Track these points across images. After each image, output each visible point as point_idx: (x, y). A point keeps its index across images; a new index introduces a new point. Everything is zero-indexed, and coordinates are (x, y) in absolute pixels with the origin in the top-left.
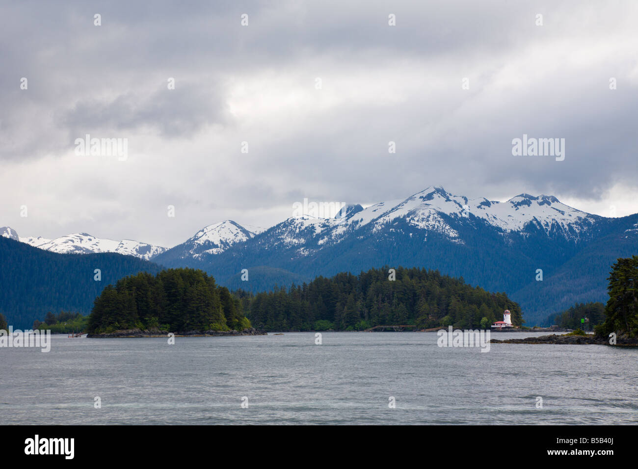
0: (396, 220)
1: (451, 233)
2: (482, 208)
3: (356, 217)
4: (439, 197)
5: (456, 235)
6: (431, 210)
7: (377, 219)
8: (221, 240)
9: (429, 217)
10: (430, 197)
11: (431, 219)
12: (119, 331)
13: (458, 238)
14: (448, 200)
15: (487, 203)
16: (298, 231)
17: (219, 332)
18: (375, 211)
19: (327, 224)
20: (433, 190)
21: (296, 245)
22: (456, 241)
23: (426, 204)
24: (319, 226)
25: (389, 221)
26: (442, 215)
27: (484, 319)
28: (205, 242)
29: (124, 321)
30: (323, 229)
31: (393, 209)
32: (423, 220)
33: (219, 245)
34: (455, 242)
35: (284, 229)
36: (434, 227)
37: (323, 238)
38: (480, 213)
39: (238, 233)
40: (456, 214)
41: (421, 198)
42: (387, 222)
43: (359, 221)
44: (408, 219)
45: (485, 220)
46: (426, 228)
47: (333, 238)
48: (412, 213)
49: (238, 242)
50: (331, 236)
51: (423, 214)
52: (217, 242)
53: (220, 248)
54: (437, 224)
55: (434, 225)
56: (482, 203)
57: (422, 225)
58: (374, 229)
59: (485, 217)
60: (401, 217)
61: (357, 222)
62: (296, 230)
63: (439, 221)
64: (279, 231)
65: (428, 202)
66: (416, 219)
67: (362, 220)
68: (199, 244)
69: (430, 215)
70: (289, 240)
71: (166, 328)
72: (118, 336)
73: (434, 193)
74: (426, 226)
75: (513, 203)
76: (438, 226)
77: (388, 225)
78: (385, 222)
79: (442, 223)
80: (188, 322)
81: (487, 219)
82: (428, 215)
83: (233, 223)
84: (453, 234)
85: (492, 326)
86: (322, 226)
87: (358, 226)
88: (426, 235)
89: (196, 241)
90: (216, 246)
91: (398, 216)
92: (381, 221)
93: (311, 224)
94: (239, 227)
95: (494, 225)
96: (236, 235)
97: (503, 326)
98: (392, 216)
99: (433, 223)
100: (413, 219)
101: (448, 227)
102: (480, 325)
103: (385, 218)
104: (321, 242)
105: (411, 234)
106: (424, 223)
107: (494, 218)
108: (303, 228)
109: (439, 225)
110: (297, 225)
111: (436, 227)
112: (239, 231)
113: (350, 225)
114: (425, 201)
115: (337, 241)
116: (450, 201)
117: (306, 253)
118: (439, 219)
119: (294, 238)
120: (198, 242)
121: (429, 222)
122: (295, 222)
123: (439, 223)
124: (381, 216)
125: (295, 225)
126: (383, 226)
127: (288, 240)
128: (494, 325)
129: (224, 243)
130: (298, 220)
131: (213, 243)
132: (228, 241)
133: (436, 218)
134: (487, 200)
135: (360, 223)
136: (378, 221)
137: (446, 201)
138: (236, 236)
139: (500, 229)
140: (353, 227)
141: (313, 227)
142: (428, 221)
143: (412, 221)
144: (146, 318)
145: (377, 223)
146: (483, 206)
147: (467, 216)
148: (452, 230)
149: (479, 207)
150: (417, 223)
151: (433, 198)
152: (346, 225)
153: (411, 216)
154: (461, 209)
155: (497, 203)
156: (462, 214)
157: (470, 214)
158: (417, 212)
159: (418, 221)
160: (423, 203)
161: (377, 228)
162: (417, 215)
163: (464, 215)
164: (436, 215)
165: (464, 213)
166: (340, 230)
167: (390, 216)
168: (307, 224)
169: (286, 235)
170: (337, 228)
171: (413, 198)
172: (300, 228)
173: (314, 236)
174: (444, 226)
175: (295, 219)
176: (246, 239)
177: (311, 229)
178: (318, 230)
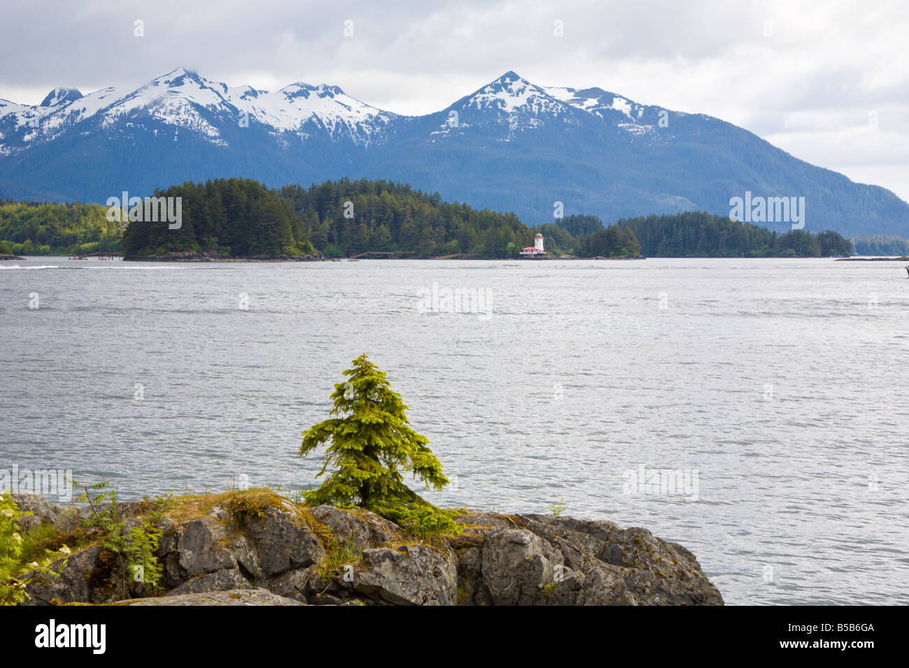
0: (134, 111)
1: (210, 131)
2: (246, 99)
3: (76, 105)
4: (191, 83)
6: (182, 99)
7: (106, 110)
9: (179, 108)
10: (179, 82)
11: (182, 111)
12: (173, 254)
13: (219, 138)
14: (203, 87)
15: (253, 93)
17: (295, 256)
18: (102, 98)
19: (34, 113)
20: (183, 73)
22: (217, 141)
23: (174, 92)
24: (22, 116)
25: (125, 113)
26: (197, 107)
27: (511, 245)
29: (178, 242)
30: (27, 120)
31: (127, 97)
32: (171, 112)
34: (215, 143)
36: (186, 123)
37: (30, 133)
38: (244, 106)
40: (214, 106)
41: (166, 82)
42: (121, 114)
43: (81, 111)
44: (151, 111)
45: (252, 115)
46: (176, 123)
47: (45, 132)
48: (158, 102)
50: (42, 130)
51: (171, 105)
54: (191, 118)
55: (187, 120)
56: (247, 93)
57: (170, 119)
58: (105, 123)
59: (251, 111)
60: (141, 108)
61: (78, 112)
63: (193, 115)
65: (176, 89)
66: (162, 111)
67: (84, 109)
69: (181, 107)
71: (227, 251)
72: (174, 259)
73: (184, 76)
74: (177, 121)
75: (286, 93)
76: (192, 121)
77: (123, 118)
78: (119, 113)
79: (197, 118)
80: (255, 244)
81: (254, 114)
82: (178, 106)
84: (212, 132)
85: (521, 253)
86: (26, 116)
87: (79, 118)
88: (177, 133)
91: (136, 107)
92: (113, 111)
93: (11, 113)
95: (263, 122)
97: (535, 253)
98: (128, 106)
99: (185, 117)
100: (158, 112)
101: (205, 123)
102: (506, 252)
103: (118, 108)
104: (27, 138)
105: (156, 131)
106: (173, 116)
107: (263, 112)
108: (1, 117)
109: (194, 120)
111: (189, 122)
113: (69, 116)
114: (172, 87)
115: (51, 137)
116: (206, 88)
117: (8, 152)
118: (193, 112)
121: (180, 116)
123: (194, 117)
124: (112, 106)
126: (116, 119)
128: (523, 251)
133: (189, 110)
134: (252, 89)
135: (81, 114)
136: (109, 112)
137: (201, 88)
139: (270, 128)
140: (73, 120)
141: (14, 117)
142: (178, 114)
143: (156, 114)
144: (205, 239)
145: (107, 115)
146: (248, 97)
147: (228, 110)
148: (211, 127)
149: (242, 98)
150: (163, 116)
151: (183, 84)
152: (63, 116)
153: (155, 107)
154: (220, 100)
155: (266, 92)
156: (222, 106)
157: (232, 107)
158: (163, 102)
159: (164, 114)
160: (170, 89)
161: (108, 121)
162: (164, 105)
163: (224, 107)
164: (188, 107)
165: (225, 105)
166: (55, 122)
167: (124, 106)
168: (4, 112)
170: (50, 120)
171: (155, 83)
173: (16, 130)
174: (200, 121)
177: (11, 119)
178: (21, 122)
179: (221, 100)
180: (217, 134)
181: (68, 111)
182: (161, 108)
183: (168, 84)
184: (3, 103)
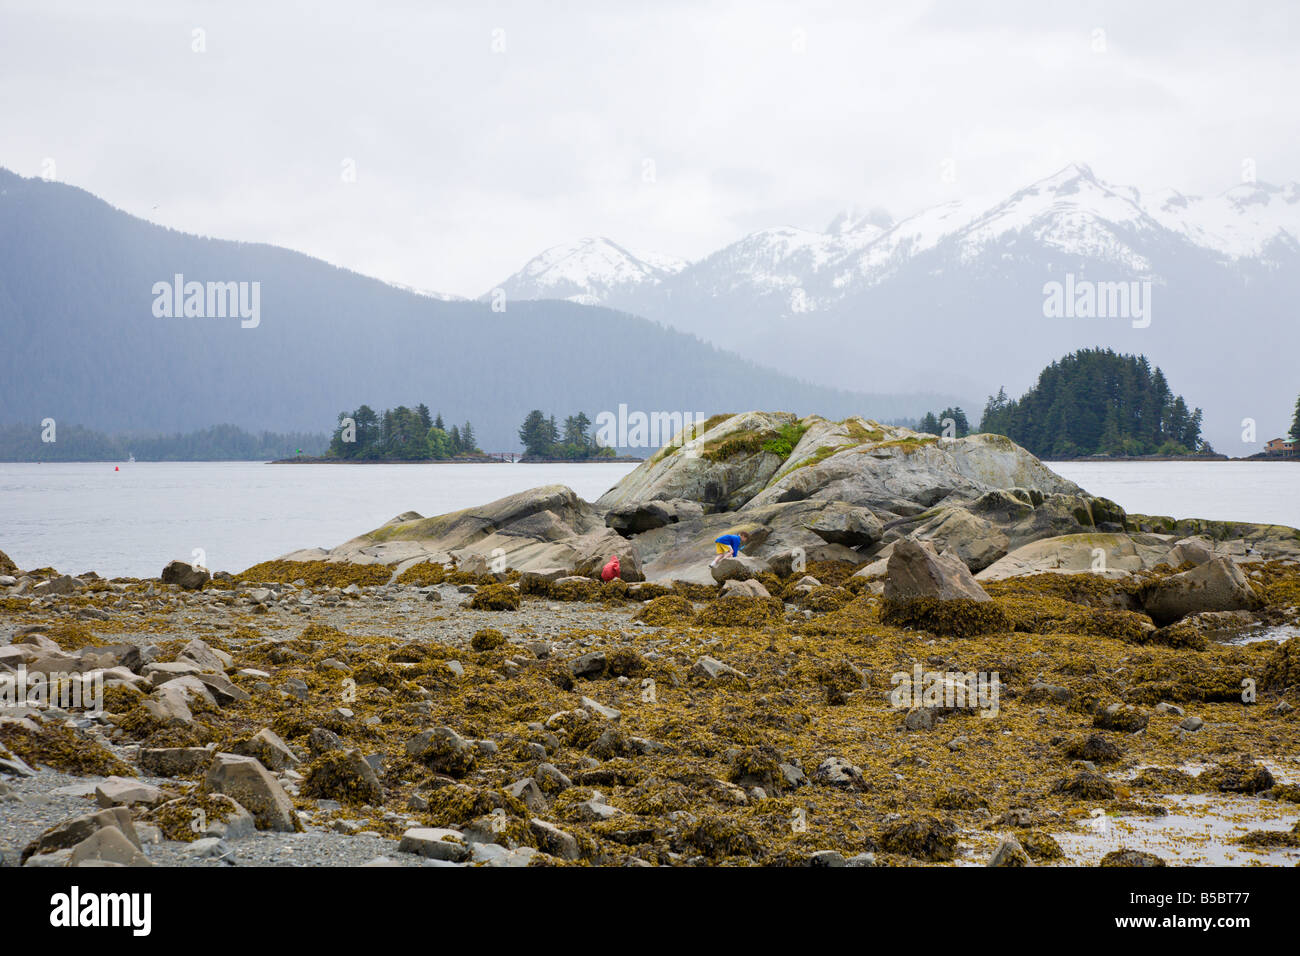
0: (1009, 235)
1: (1134, 263)
2: (1170, 211)
3: (902, 233)
4: (1091, 188)
5: (1147, 267)
6: (1085, 215)
7: (960, 235)
8: (589, 279)
9: (1082, 229)
10: (1070, 187)
11: (1088, 231)
13: (1151, 272)
14: (1109, 194)
15: (1179, 201)
16: (777, 259)
18: (945, 217)
19: (839, 245)
20: (1076, 173)
21: (781, 288)
22: (1149, 278)
23: (1066, 203)
24: (822, 249)
25: (994, 239)
26: (1108, 225)
28: (558, 282)
30: (829, 255)
31: (987, 215)
32: (1071, 234)
33: (588, 288)
35: (746, 255)
36: (1096, 250)
37: (841, 275)
38: (1171, 221)
39: (622, 263)
40: (1130, 223)
41: (1051, 189)
42: (988, 240)
43: (915, 238)
44: (1038, 234)
45: (1183, 235)
46: (1079, 252)
47: (864, 273)
48: (1047, 220)
49: (624, 281)
50: (859, 269)
51: (1070, 223)
52: (582, 283)
53: (591, 293)
54: (1102, 243)
55: (1097, 246)
56: (1172, 201)
57: (1070, 246)
58: (964, 255)
59: (1181, 229)
60: (1019, 230)
61: (909, 242)
62: (773, 256)
63: (1106, 238)
64: (736, 259)
65: (1068, 198)
66: (1056, 233)
67: (919, 236)
68: (547, 286)
69: (1084, 226)
70: (763, 278)
73: (1078, 178)
74: (1082, 248)
75: (1230, 198)
76: (1104, 249)
77: (993, 247)
78: (984, 240)
79: (1113, 243)
81: (1186, 234)
82: (1080, 224)
83: (608, 242)
84: (1138, 263)
86: (827, 248)
87: (913, 249)
88: (1083, 267)
89: (538, 280)
90: (582, 291)
91: (1009, 228)
92: (973, 237)
93: (804, 246)
94: (623, 252)
95: (1201, 245)
96: (618, 268)
98: (998, 228)
99: (1094, 241)
100: (1050, 235)
101: (1126, 250)
103: (980, 232)
104: (838, 282)
105: (1049, 265)
106: (1074, 241)
107: (1200, 230)
108: (788, 252)
109: (1107, 246)
110: (774, 247)
111: (1101, 248)
112: (623, 258)
113: (897, 247)
114: (1060, 195)
115: (875, 280)
118: (1104, 233)
119: (772, 274)
120: (545, 282)
121: (1086, 241)
122: (768, 243)
123: (1107, 242)
124: (967, 229)
125: (769, 246)
126: (982, 250)
127: (760, 278)
129: (597, 285)
130: (773, 235)
131: (574, 284)
132: (603, 280)
133: (1098, 231)
134: (1179, 195)
135: (916, 244)
136: (966, 239)
137: (1106, 196)
138: (620, 270)
139: (1217, 255)
140: (904, 252)
141: (809, 252)
142: (1082, 237)
143: (1047, 239)
145: (967, 243)
146: (1173, 207)
147: (1152, 229)
148: (1135, 256)
149: (1164, 208)
150: (1060, 242)
151: (1077, 190)
152: (888, 247)
153: (1044, 228)
154: (1137, 214)
155: (1199, 199)
156: (1142, 221)
157: (1153, 222)
158: (1055, 219)
159: (1060, 237)
160: (1057, 200)
161: (969, 253)
162: (1057, 224)
163: (1145, 225)
164: (1097, 225)
165: (1144, 220)
166: (877, 257)
167: (989, 229)
168: (794, 244)
169: (752, 266)
170: (868, 253)
171: (1033, 191)
172: (781, 253)
173: (816, 271)
174: (1118, 247)
175: (765, 235)
176: (638, 276)
177: (805, 256)
178: (821, 258)
179: (1139, 213)
181: (895, 239)
182: (1053, 228)
183: (1054, 192)
184: (790, 231)
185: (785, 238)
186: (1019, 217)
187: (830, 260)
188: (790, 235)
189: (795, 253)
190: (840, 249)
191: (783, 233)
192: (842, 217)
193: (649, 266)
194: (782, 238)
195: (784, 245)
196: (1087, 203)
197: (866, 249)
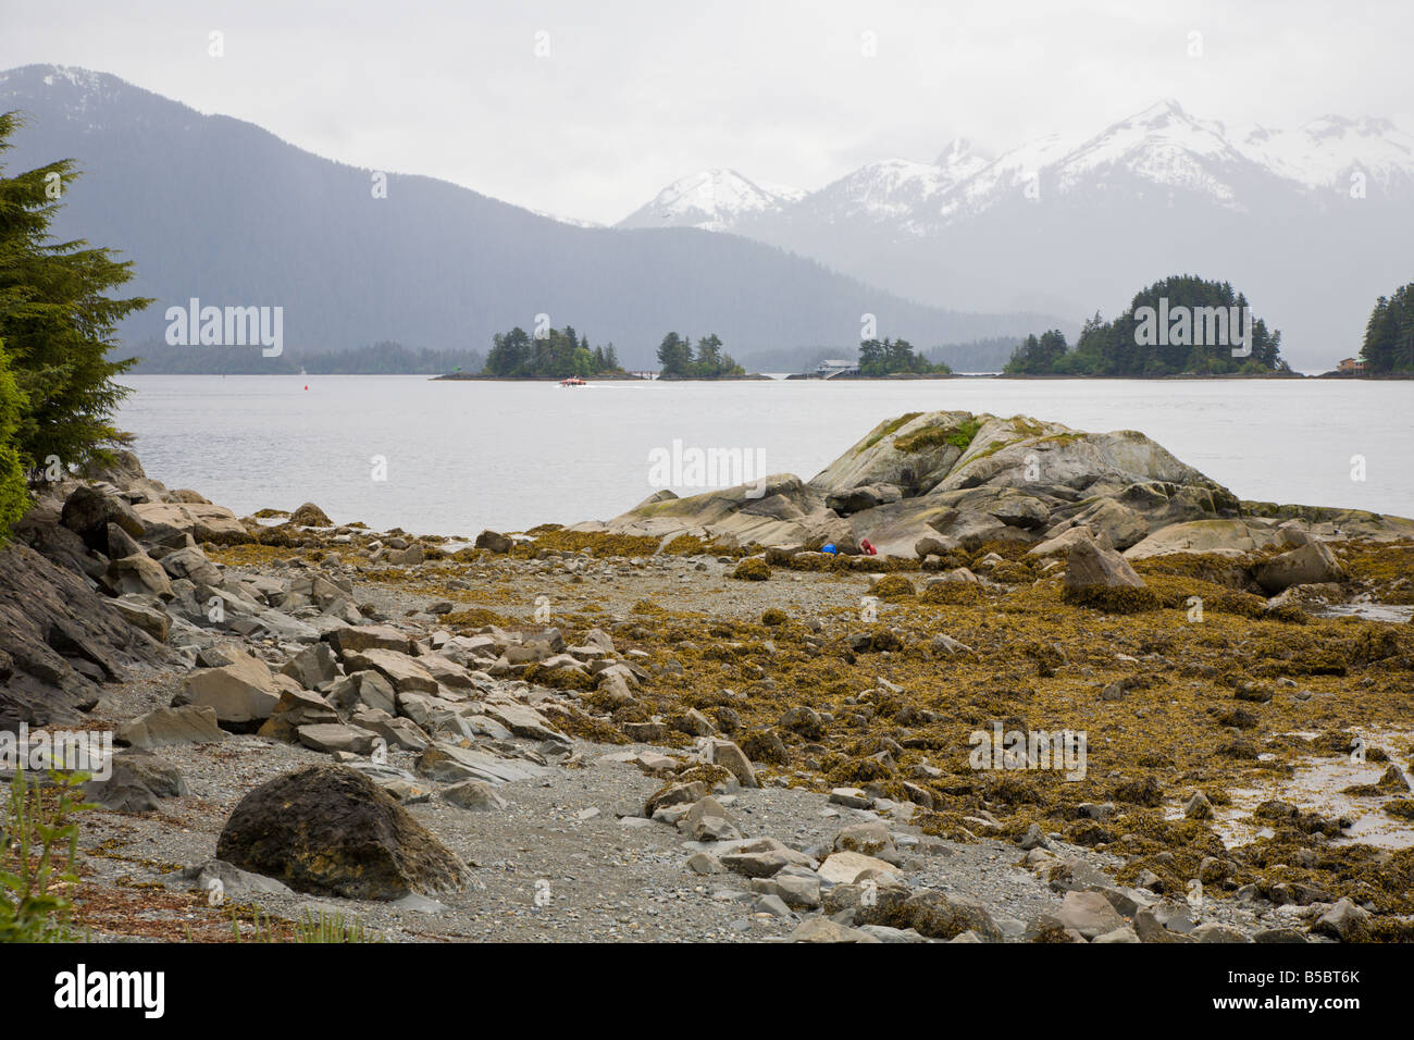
0: (1103, 166)
1: (1220, 192)
2: (1252, 144)
4: (1179, 122)
6: (1174, 147)
8: (717, 207)
9: (1171, 160)
10: (1161, 122)
11: (1176, 163)
13: (1235, 200)
14: (1196, 128)
15: (1261, 134)
16: (889, 189)
18: (1043, 150)
19: (946, 176)
20: (1166, 109)
21: (893, 216)
22: (1233, 206)
23: (1157, 137)
24: (930, 179)
25: (1090, 170)
26: (1195, 157)
28: (689, 210)
30: (938, 185)
31: (1084, 147)
32: (1161, 166)
33: (716, 215)
34: (1230, 209)
35: (860, 185)
36: (1184, 180)
37: (948, 203)
38: (1253, 153)
39: (747, 193)
40: (1216, 155)
41: (1143, 123)
42: (1084, 172)
43: (1016, 169)
44: (1130, 165)
45: (1265, 165)
46: (1169, 181)
47: (970, 201)
48: (1139, 153)
49: (749, 209)
50: (965, 198)
51: (1160, 155)
52: (710, 211)
53: (719, 220)
54: (1190, 174)
55: (1185, 176)
56: (1252, 134)
57: (1160, 176)
58: (1062, 186)
59: (1263, 161)
60: (1112, 162)
61: (1012, 172)
62: (886, 186)
63: (1193, 169)
64: (852, 189)
65: (1158, 132)
66: (1147, 164)
67: (1021, 168)
68: (677, 214)
69: (1173, 157)
70: (876, 206)
73: (1169, 113)
74: (1171, 178)
75: (1308, 132)
76: (1192, 179)
77: (1089, 178)
78: (1081, 170)
79: (1199, 174)
81: (1268, 165)
82: (1170, 156)
83: (733, 173)
84: (1223, 192)
86: (935, 179)
87: (1015, 180)
88: (1171, 196)
89: (669, 208)
90: (710, 218)
91: (1104, 160)
92: (1070, 168)
93: (915, 177)
94: (749, 182)
95: (1281, 175)
96: (743, 197)
98: (1093, 159)
99: (1181, 172)
100: (1141, 166)
101: (1211, 180)
103: (1077, 163)
104: (945, 210)
105: (1141, 194)
106: (1164, 172)
107: (1279, 161)
108: (899, 183)
109: (1194, 177)
110: (886, 177)
111: (1188, 179)
112: (748, 188)
113: (1001, 178)
114: (1152, 129)
115: (979, 209)
116: (1199, 129)
117: (921, 231)
118: (1192, 164)
119: (884, 203)
120: (676, 210)
121: (1175, 171)
122: (881, 174)
123: (1194, 172)
124: (1065, 161)
125: (882, 177)
126: (1078, 180)
127: (873, 206)
129: (725, 213)
130: (885, 167)
131: (703, 212)
132: (730, 209)
133: (1185, 163)
134: (1261, 129)
136: (1064, 170)
137: (1193, 130)
138: (745, 199)
139: (1295, 184)
140: (1007, 182)
141: (919, 182)
142: (1171, 168)
143: (1139, 169)
145: (1065, 173)
146: (1255, 140)
147: (1235, 160)
148: (1221, 186)
149: (1247, 141)
150: (1149, 173)
151: (1167, 125)
152: (992, 177)
153: (1135, 161)
154: (1222, 146)
155: (1280, 132)
156: (1226, 153)
157: (1238, 155)
158: (1147, 152)
159: (1151, 168)
160: (1148, 134)
161: (1066, 183)
162: (1148, 156)
163: (1230, 156)
164: (1185, 157)
165: (1229, 152)
166: (981, 187)
167: (1085, 160)
168: (905, 175)
169: (866, 196)
170: (974, 184)
171: (1126, 126)
172: (893, 183)
173: (925, 199)
174: (1204, 177)
175: (879, 166)
176: (761, 205)
177: (915, 186)
178: (930, 188)
179: (1224, 145)
180: (1230, 195)
181: (998, 169)
182: (1145, 160)
183: (1145, 127)
184: (901, 162)
185: (897, 169)
186: (1113, 150)
187: (938, 190)
188: (901, 167)
189: (905, 184)
190: (950, 179)
191: (894, 165)
192: (949, 149)
193: (772, 196)
194: (893, 169)
195: (896, 176)
196: (1177, 136)
197: (972, 180)
